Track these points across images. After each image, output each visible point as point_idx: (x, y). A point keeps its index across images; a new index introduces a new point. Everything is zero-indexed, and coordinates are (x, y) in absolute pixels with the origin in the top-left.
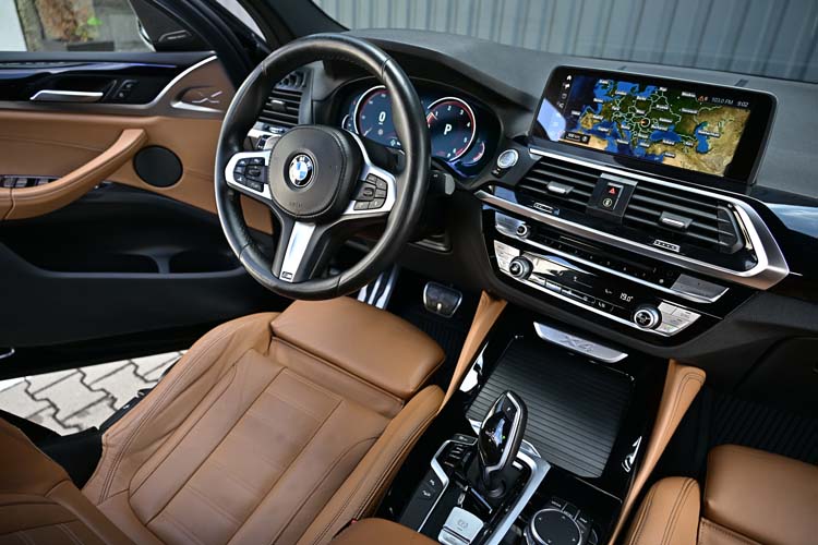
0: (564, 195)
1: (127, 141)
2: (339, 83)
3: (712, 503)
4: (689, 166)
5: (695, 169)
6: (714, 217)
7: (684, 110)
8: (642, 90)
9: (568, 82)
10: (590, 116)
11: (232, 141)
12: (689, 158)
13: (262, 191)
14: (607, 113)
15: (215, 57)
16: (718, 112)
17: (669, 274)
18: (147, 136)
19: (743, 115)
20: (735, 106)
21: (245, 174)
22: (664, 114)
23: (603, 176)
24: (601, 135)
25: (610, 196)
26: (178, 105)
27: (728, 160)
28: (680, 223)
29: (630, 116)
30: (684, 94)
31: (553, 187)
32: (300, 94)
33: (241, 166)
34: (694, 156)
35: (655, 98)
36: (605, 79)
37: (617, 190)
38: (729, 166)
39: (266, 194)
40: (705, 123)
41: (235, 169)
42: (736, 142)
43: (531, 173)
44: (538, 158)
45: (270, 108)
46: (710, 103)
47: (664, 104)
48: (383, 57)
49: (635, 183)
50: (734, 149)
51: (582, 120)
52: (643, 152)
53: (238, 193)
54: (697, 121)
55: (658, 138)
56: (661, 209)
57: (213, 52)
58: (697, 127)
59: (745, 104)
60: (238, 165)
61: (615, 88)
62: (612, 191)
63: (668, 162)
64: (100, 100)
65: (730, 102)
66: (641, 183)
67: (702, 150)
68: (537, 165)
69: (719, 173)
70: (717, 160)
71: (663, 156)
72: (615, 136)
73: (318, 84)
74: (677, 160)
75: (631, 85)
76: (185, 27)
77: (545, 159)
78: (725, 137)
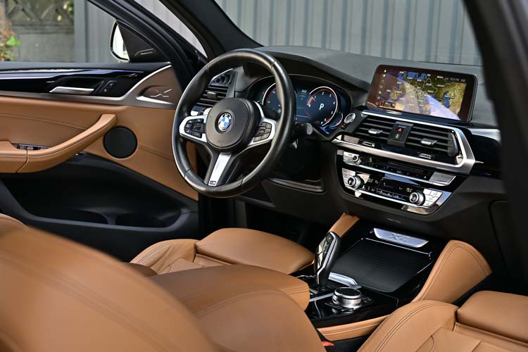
0: (376, 135)
1: (104, 121)
2: (254, 80)
4: (442, 115)
5: (444, 116)
6: (446, 138)
7: (439, 85)
8: (419, 76)
9: (384, 73)
10: (395, 92)
11: (185, 109)
12: (442, 111)
13: (201, 137)
14: (404, 89)
15: (170, 66)
16: (453, 85)
18: (116, 119)
19: (463, 86)
20: (460, 82)
21: (191, 128)
22: (430, 88)
23: (397, 123)
24: (401, 102)
25: (399, 133)
26: (142, 98)
27: (458, 110)
28: (430, 143)
29: (414, 90)
30: (438, 77)
31: (370, 132)
32: (227, 88)
33: (190, 123)
34: (444, 109)
35: (426, 80)
36: (402, 71)
37: (403, 129)
38: (459, 113)
39: (204, 139)
40: (448, 92)
41: (186, 125)
42: (461, 100)
43: (361, 125)
44: (366, 116)
45: (206, 98)
46: (450, 81)
47: (429, 83)
48: (272, 60)
49: (412, 125)
50: (460, 104)
51: (392, 95)
53: (186, 140)
54: (444, 90)
55: (428, 101)
56: (422, 137)
57: (169, 63)
58: (445, 94)
59: (464, 81)
60: (188, 123)
61: (407, 76)
62: (400, 130)
63: (432, 114)
64: (91, 94)
65: (458, 80)
66: (415, 124)
67: (448, 106)
68: (365, 121)
69: (455, 118)
70: (455, 110)
72: (408, 102)
73: (240, 80)
74: (436, 113)
75: (414, 74)
76: (153, 46)
77: (369, 116)
78: (456, 98)
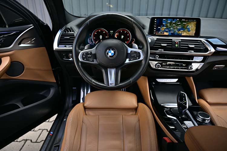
0: (166, 46)
1: (6, 61)
3: (208, 101)
4: (187, 35)
5: (189, 35)
6: (198, 44)
7: (183, 23)
8: (173, 20)
9: (156, 20)
10: (163, 27)
12: (187, 33)
13: (93, 62)
14: (167, 26)
15: (33, 27)
16: (190, 23)
17: (192, 57)
19: (195, 23)
20: (193, 21)
21: (86, 57)
22: (179, 25)
23: (173, 40)
24: (167, 32)
25: (177, 44)
27: (194, 32)
28: (193, 46)
29: (172, 26)
30: (183, 20)
31: (163, 45)
32: (73, 34)
33: (84, 55)
34: (188, 32)
35: (177, 22)
36: (164, 19)
38: (195, 33)
39: (95, 62)
40: (188, 25)
42: (195, 28)
43: (156, 43)
44: (156, 39)
46: (188, 21)
47: (179, 23)
49: (180, 40)
50: (195, 30)
51: (161, 29)
52: (177, 33)
55: (179, 30)
56: (188, 44)
57: (32, 25)
58: (187, 26)
59: (195, 20)
61: (167, 21)
62: (177, 43)
63: (183, 35)
65: (192, 20)
66: (181, 40)
67: (189, 31)
68: (156, 41)
69: (193, 35)
70: (193, 32)
71: (181, 34)
72: (170, 31)
74: (184, 34)
75: (171, 19)
76: (22, 17)
78: (193, 28)
